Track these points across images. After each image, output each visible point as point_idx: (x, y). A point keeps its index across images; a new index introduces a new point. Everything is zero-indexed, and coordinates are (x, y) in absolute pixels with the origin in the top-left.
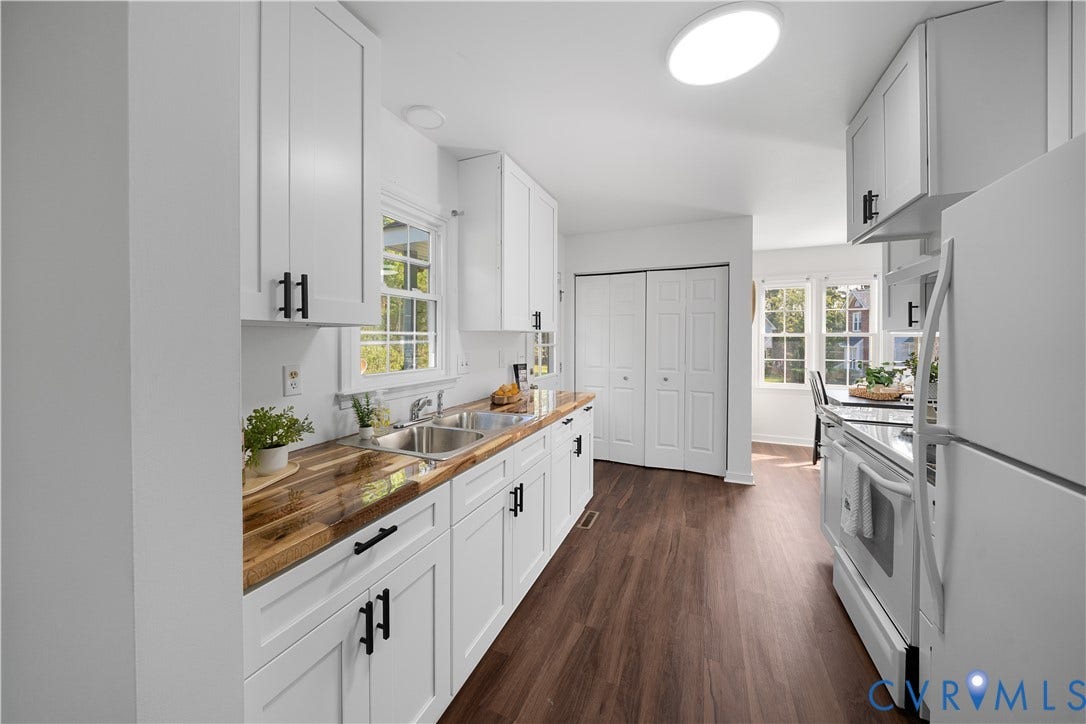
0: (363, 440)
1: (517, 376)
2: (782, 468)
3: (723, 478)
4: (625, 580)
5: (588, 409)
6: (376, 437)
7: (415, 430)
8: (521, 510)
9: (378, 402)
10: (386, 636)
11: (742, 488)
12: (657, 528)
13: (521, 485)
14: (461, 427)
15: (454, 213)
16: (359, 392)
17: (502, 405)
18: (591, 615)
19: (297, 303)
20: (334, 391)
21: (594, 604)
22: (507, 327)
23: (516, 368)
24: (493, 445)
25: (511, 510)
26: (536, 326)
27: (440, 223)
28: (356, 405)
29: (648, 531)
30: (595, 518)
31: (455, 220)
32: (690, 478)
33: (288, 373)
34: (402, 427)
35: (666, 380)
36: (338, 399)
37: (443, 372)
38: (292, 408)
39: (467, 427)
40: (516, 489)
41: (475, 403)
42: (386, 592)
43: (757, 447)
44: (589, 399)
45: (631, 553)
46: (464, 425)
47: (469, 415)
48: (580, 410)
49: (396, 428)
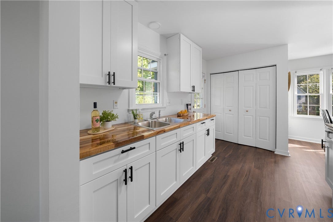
0: (135, 123)
1: (188, 108)
2: (306, 151)
3: (274, 152)
4: (224, 183)
5: (212, 120)
6: (139, 122)
7: (150, 121)
8: (183, 151)
9: (139, 112)
10: (132, 181)
11: (283, 157)
12: (240, 167)
13: (183, 142)
14: (166, 122)
15: (165, 55)
16: (134, 109)
17: (180, 116)
18: (209, 192)
19: (112, 80)
20: (127, 108)
21: (211, 189)
22: (182, 90)
23: (187, 105)
24: (172, 127)
25: (179, 150)
26: (193, 91)
27: (160, 58)
28: (133, 113)
29: (236, 167)
30: (215, 159)
31: (165, 57)
32: (258, 150)
33: (115, 102)
34: (147, 120)
35: (247, 111)
36: (129, 110)
37: (162, 105)
38: (113, 111)
39: (168, 122)
40: (181, 143)
41: (172, 115)
42: (132, 167)
43: (291, 141)
44: (213, 116)
45: (228, 174)
46: (167, 122)
47: (168, 118)
48: (209, 120)
49: (145, 120)
